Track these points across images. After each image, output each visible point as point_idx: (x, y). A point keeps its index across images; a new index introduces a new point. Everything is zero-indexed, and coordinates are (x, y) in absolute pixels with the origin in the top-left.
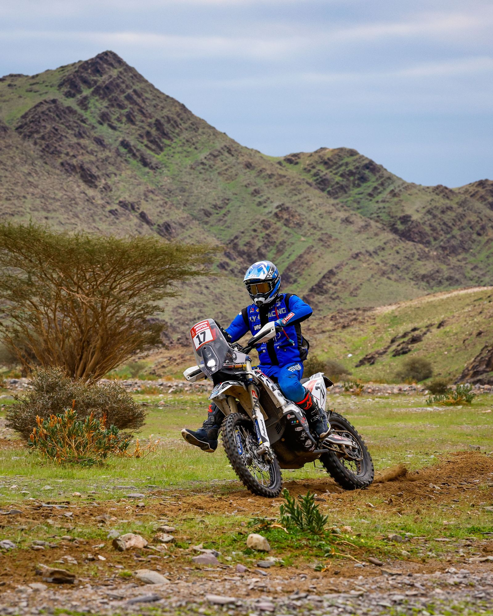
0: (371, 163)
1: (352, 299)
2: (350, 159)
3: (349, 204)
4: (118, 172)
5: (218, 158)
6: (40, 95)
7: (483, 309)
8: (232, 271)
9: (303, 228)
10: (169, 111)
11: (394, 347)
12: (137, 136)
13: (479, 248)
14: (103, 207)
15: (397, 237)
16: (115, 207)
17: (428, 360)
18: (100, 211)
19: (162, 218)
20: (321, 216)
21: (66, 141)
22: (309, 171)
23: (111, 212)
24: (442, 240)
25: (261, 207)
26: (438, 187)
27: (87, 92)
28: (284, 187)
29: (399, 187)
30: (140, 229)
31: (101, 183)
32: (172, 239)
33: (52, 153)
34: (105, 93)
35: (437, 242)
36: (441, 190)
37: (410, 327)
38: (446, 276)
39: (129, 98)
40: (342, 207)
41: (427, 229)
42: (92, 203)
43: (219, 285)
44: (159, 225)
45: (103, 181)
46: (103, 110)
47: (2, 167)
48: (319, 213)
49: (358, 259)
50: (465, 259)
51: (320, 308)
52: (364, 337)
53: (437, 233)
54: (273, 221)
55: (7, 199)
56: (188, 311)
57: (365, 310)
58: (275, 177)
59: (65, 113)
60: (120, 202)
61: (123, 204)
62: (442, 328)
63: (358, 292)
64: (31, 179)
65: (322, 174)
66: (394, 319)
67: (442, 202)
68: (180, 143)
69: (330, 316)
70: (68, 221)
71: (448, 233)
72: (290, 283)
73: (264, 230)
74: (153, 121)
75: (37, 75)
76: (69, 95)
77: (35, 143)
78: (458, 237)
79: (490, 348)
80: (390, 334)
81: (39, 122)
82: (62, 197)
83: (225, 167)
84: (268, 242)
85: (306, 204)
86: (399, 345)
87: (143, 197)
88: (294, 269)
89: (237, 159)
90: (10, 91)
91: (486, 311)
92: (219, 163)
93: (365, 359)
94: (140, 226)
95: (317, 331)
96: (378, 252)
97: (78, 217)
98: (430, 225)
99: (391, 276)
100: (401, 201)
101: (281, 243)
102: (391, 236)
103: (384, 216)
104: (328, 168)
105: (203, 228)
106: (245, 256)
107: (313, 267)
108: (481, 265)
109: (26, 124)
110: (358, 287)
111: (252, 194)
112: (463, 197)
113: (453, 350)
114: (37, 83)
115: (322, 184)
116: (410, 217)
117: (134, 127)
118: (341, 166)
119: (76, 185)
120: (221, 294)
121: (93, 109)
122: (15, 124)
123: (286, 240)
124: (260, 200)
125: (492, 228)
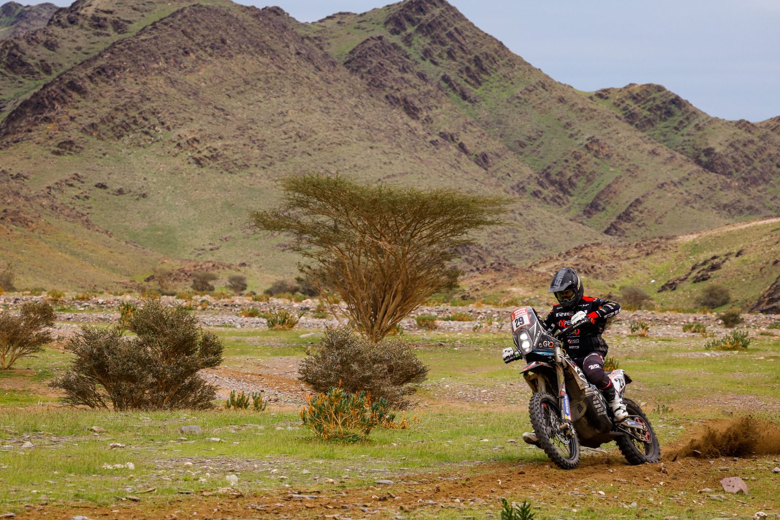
0: (677, 98)
1: (657, 226)
2: (657, 95)
3: (655, 136)
4: (439, 105)
5: (533, 92)
6: (368, 32)
8: (545, 199)
9: (612, 159)
10: (488, 48)
11: (694, 274)
12: (457, 71)
13: (778, 179)
15: (701, 169)
16: (436, 138)
17: (725, 287)
18: (421, 142)
19: (479, 148)
20: (629, 148)
21: (390, 75)
22: (619, 105)
23: (432, 142)
24: (743, 172)
25: (573, 139)
26: (741, 121)
27: (410, 29)
28: (594, 120)
29: (703, 121)
30: (458, 159)
31: (424, 115)
32: (489, 169)
33: (378, 86)
34: (428, 30)
35: (739, 173)
36: (743, 125)
37: (710, 255)
38: (747, 206)
39: (450, 35)
40: (649, 139)
41: (729, 161)
42: (414, 134)
43: (532, 212)
44: (476, 155)
45: (425, 114)
46: (425, 47)
47: (331, 99)
48: (627, 145)
49: (664, 188)
50: (765, 190)
51: (627, 235)
52: (666, 264)
53: (739, 165)
54: (583, 152)
55: (334, 129)
56: (503, 236)
57: (667, 239)
58: (586, 111)
59: (390, 49)
60: (441, 133)
61: (443, 135)
62: (740, 256)
63: (663, 220)
64: (357, 111)
65: (630, 108)
66: (695, 248)
67: (744, 136)
68: (498, 79)
69: (634, 244)
70: (392, 151)
71: (750, 165)
72: (599, 211)
73: (575, 161)
74: (472, 57)
75: (365, 13)
76: (394, 32)
77: (362, 77)
78: (759, 169)
80: (691, 262)
81: (366, 57)
82: (386, 128)
83: (540, 102)
84: (579, 172)
85: (616, 137)
86: (699, 272)
87: (462, 129)
88: (602, 197)
89: (551, 93)
90: (340, 28)
92: (533, 97)
93: (667, 284)
94: (459, 156)
95: (622, 258)
96: (683, 182)
97: (401, 147)
98: (733, 158)
99: (694, 205)
100: (705, 134)
101: (590, 173)
102: (696, 167)
103: (689, 149)
104: (636, 103)
105: (518, 158)
106: (556, 185)
107: (621, 196)
109: (353, 59)
110: (663, 215)
111: (565, 126)
112: (764, 131)
113: (751, 278)
114: (365, 21)
115: (631, 117)
116: (713, 149)
117: (454, 63)
118: (649, 101)
119: (400, 117)
120: (534, 221)
121: (416, 46)
122: (343, 59)
123: (595, 170)
124: (571, 132)
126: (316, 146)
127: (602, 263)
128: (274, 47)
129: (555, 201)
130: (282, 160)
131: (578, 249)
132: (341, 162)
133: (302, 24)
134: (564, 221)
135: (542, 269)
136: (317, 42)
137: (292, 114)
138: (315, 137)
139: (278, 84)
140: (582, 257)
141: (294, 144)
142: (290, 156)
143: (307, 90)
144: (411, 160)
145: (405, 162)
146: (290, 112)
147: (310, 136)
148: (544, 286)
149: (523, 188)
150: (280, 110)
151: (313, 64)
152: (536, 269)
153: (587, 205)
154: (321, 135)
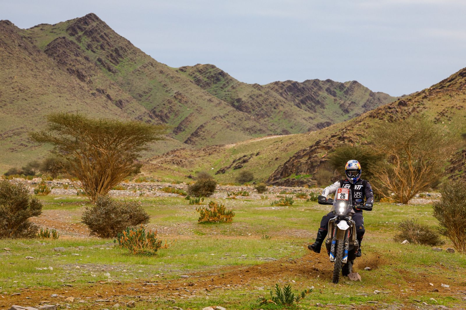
0: (222, 72)
1: (212, 139)
2: (212, 70)
3: (211, 92)
4: (96, 74)
5: (146, 68)
6: (57, 34)
7: (278, 147)
9: (188, 103)
10: (122, 44)
12: (106, 56)
13: (275, 115)
14: (89, 91)
15: (235, 109)
16: (94, 91)
17: (251, 172)
18: (87, 94)
19: (118, 97)
20: (197, 98)
21: (69, 58)
22: (192, 75)
23: (92, 94)
24: (257, 111)
25: (167, 93)
26: (255, 84)
27: (80, 33)
28: (179, 83)
29: (236, 84)
30: (107, 103)
32: (123, 108)
33: (63, 64)
34: (90, 34)
35: (254, 112)
36: (256, 86)
37: (242, 155)
38: (259, 129)
39: (102, 37)
40: (208, 93)
41: (250, 105)
42: (83, 89)
44: (116, 101)
45: (89, 79)
46: (88, 43)
47: (38, 70)
48: (196, 96)
49: (215, 119)
50: (268, 120)
51: (197, 144)
52: (219, 160)
53: (254, 107)
54: (173, 100)
55: (40, 87)
57: (220, 146)
58: (175, 78)
59: (69, 44)
60: (97, 89)
61: (98, 90)
62: (258, 156)
63: (215, 136)
64: (52, 77)
65: (198, 77)
66: (234, 151)
67: (257, 92)
68: (127, 60)
69: (202, 149)
70: (71, 98)
71: (260, 107)
72: (182, 131)
73: (169, 105)
74: (114, 49)
75: (55, 25)
76: (71, 35)
77: (54, 59)
78: (264, 109)
79: (282, 167)
80: (232, 158)
81: (56, 48)
82: (68, 86)
83: (150, 73)
84: (171, 110)
85: (190, 92)
86: (237, 164)
87: (108, 87)
88: (183, 124)
89: (156, 68)
90: (42, 32)
91: (280, 148)
92: (147, 70)
93: (220, 170)
94: (107, 101)
95: (196, 156)
96: (225, 116)
97: (76, 96)
98: (251, 103)
99: (231, 128)
100: (237, 91)
101: (177, 111)
102: (232, 108)
103: (228, 99)
104: (201, 74)
105: (138, 103)
106: (159, 117)
107: (193, 123)
108: (276, 124)
109: (50, 49)
110: (215, 134)
111: (163, 86)
112: (267, 90)
113: (264, 167)
114: (56, 28)
115: (198, 82)
116: (241, 99)
117: (104, 52)
118: (207, 73)
119: (75, 80)
121: (83, 42)
122: (44, 49)
123: (179, 109)
124: (167, 89)
125: (282, 105)
126: (29, 95)
128: (6, 42)
130: (11, 103)
131: (173, 151)
132: (44, 104)
133: (21, 30)
135: (154, 162)
136: (30, 40)
137: (16, 79)
138: (29, 90)
139: (9, 62)
140: (175, 156)
141: (18, 94)
142: (16, 101)
143: (25, 65)
144: (82, 103)
145: (78, 104)
146: (15, 77)
147: (27, 90)
148: (155, 171)
150: (10, 76)
151: (28, 51)
152: (151, 162)
153: (175, 128)
154: (32, 90)
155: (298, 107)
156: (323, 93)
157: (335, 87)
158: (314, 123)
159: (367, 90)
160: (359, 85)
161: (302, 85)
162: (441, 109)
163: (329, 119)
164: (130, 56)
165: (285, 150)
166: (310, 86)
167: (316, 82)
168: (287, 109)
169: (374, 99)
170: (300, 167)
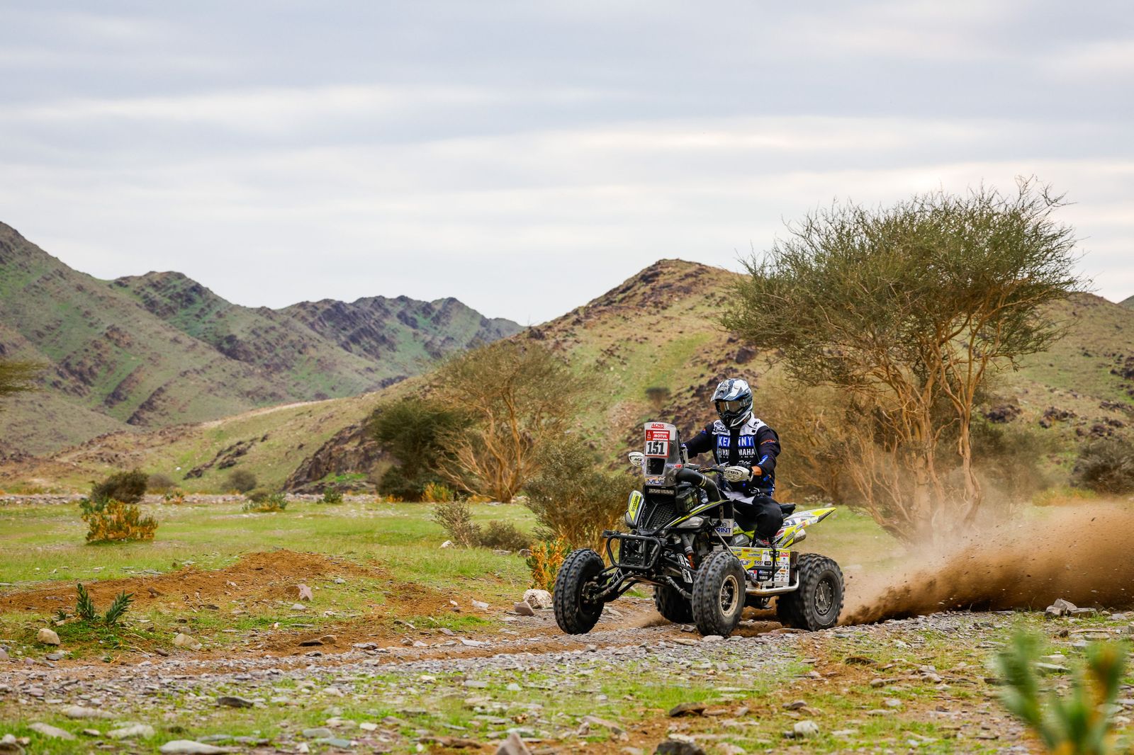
0: (198, 285)
1: (180, 415)
2: (177, 282)
3: (177, 324)
5: (51, 281)
7: (304, 423)
8: (65, 389)
9: (133, 347)
13: (301, 365)
15: (224, 356)
17: (252, 472)
20: (150, 336)
22: (139, 293)
24: (266, 359)
25: (92, 329)
26: (263, 308)
28: (114, 309)
29: (224, 308)
35: (261, 360)
36: (264, 311)
37: (236, 440)
38: (270, 392)
40: (171, 327)
41: (252, 348)
43: (52, 403)
48: (149, 333)
49: (186, 376)
50: (288, 376)
51: (150, 424)
52: (191, 451)
53: (261, 352)
54: (103, 341)
57: (192, 426)
58: (106, 299)
62: (265, 441)
63: (186, 408)
65: (150, 296)
66: (220, 434)
67: (266, 323)
68: (13, 267)
69: (158, 432)
71: (270, 351)
72: (121, 400)
73: (95, 350)
78: (281, 355)
79: (311, 460)
80: (217, 448)
83: (58, 290)
84: (100, 361)
85: (136, 325)
86: (225, 458)
88: (124, 386)
89: (69, 282)
91: (307, 425)
92: (51, 286)
93: (192, 471)
95: (147, 446)
96: (206, 370)
98: (255, 345)
99: (218, 392)
100: (227, 321)
101: (112, 363)
102: (217, 355)
103: (210, 336)
104: (156, 291)
105: (36, 348)
106: (77, 375)
107: (143, 385)
108: (302, 382)
110: (186, 403)
111: (84, 316)
112: (285, 317)
113: (276, 463)
115: (151, 305)
116: (235, 336)
118: (169, 288)
120: (54, 412)
123: (116, 359)
124: (92, 321)
125: (314, 346)
127: (127, 451)
129: (76, 391)
131: (102, 438)
134: (85, 411)
135: (65, 459)
140: (106, 446)
148: (66, 476)
149: (42, 379)
152: (58, 459)
153: (109, 395)
155: (346, 349)
156: (392, 323)
157: (415, 309)
158: (375, 380)
159: (474, 314)
160: (461, 306)
161: (352, 308)
162: (606, 344)
163: (405, 370)
164: (19, 259)
165: (317, 429)
166: (367, 308)
167: (378, 302)
168: (324, 353)
169: (490, 332)
170: (343, 460)
